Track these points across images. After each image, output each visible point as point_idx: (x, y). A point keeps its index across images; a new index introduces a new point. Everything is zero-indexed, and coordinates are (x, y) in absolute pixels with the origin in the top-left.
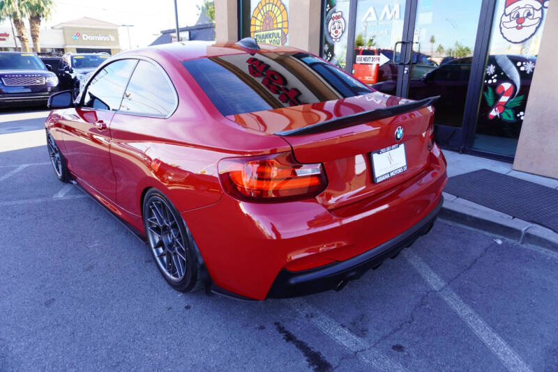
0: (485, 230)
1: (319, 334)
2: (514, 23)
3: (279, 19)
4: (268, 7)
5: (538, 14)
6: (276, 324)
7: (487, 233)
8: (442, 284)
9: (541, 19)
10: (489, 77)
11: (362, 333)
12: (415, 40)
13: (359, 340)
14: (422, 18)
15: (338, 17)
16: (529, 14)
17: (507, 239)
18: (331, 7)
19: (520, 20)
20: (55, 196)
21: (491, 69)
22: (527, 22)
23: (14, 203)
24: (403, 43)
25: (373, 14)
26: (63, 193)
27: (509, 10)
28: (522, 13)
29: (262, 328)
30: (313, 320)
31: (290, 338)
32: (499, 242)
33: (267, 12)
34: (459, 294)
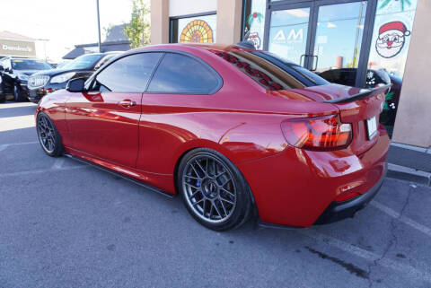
0: (401, 179)
1: (342, 252)
2: (386, 45)
3: (205, 36)
4: (196, 28)
5: (402, 39)
6: (307, 247)
7: (403, 181)
8: (398, 214)
9: (404, 43)
10: (369, 80)
11: (369, 248)
12: (315, 54)
13: (371, 253)
14: (320, 39)
15: (254, 37)
16: (395, 39)
17: (418, 185)
18: (249, 29)
19: (389, 43)
20: (53, 168)
21: (371, 75)
22: (394, 44)
23: (17, 174)
24: (306, 56)
25: (283, 35)
26: (58, 165)
27: (381, 36)
28: (391, 38)
29: (298, 251)
30: (330, 243)
31: (324, 256)
32: (414, 186)
33: (195, 31)
34: (413, 219)
